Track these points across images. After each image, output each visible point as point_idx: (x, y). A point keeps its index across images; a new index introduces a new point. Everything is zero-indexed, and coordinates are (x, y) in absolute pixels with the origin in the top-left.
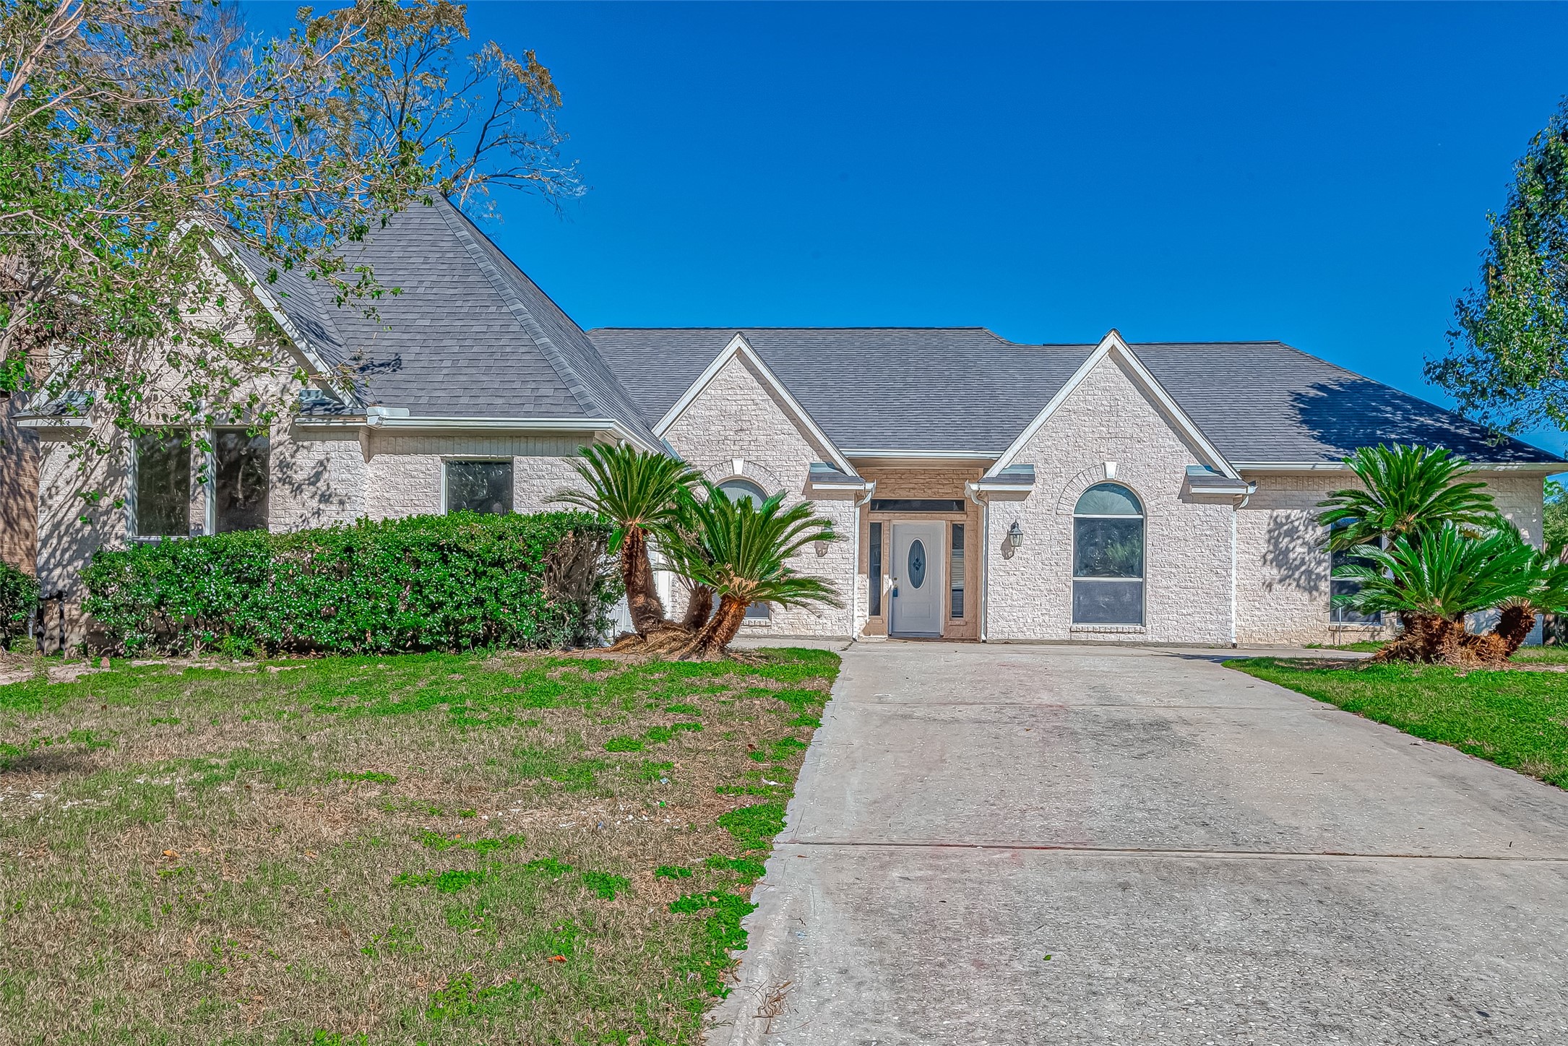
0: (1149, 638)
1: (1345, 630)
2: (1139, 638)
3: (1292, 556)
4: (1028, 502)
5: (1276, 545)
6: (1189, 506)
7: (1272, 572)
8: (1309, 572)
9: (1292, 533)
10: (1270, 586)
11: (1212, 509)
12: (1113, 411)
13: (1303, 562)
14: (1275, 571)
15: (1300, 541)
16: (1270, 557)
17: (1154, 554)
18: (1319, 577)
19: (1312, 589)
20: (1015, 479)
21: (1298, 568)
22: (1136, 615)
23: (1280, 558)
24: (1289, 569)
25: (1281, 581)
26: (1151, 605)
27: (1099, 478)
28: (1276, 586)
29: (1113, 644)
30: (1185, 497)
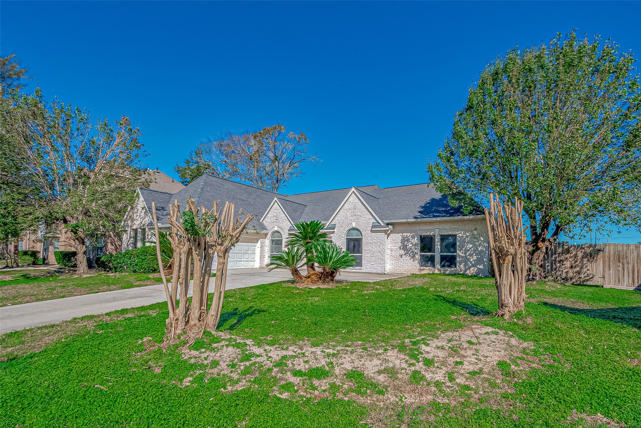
0: (363, 271)
1: (423, 270)
2: (360, 271)
3: (408, 247)
4: (335, 234)
5: (404, 243)
6: (373, 234)
7: (402, 252)
8: (413, 252)
9: (408, 240)
10: (402, 256)
11: (379, 234)
12: (355, 208)
13: (411, 249)
14: (403, 252)
15: (410, 243)
16: (402, 247)
17: (364, 247)
18: (416, 253)
19: (413, 257)
20: (330, 228)
21: (409, 251)
22: (360, 264)
23: (404, 247)
24: (407, 251)
25: (405, 254)
26: (364, 262)
27: (351, 227)
28: (403, 256)
29: (354, 272)
30: (372, 231)
